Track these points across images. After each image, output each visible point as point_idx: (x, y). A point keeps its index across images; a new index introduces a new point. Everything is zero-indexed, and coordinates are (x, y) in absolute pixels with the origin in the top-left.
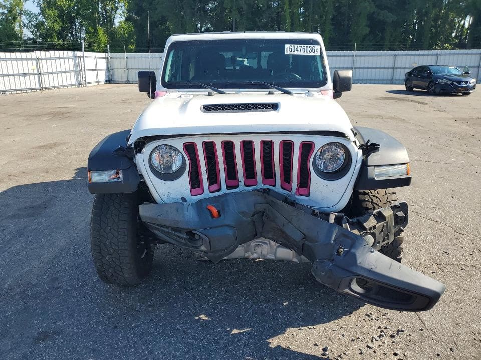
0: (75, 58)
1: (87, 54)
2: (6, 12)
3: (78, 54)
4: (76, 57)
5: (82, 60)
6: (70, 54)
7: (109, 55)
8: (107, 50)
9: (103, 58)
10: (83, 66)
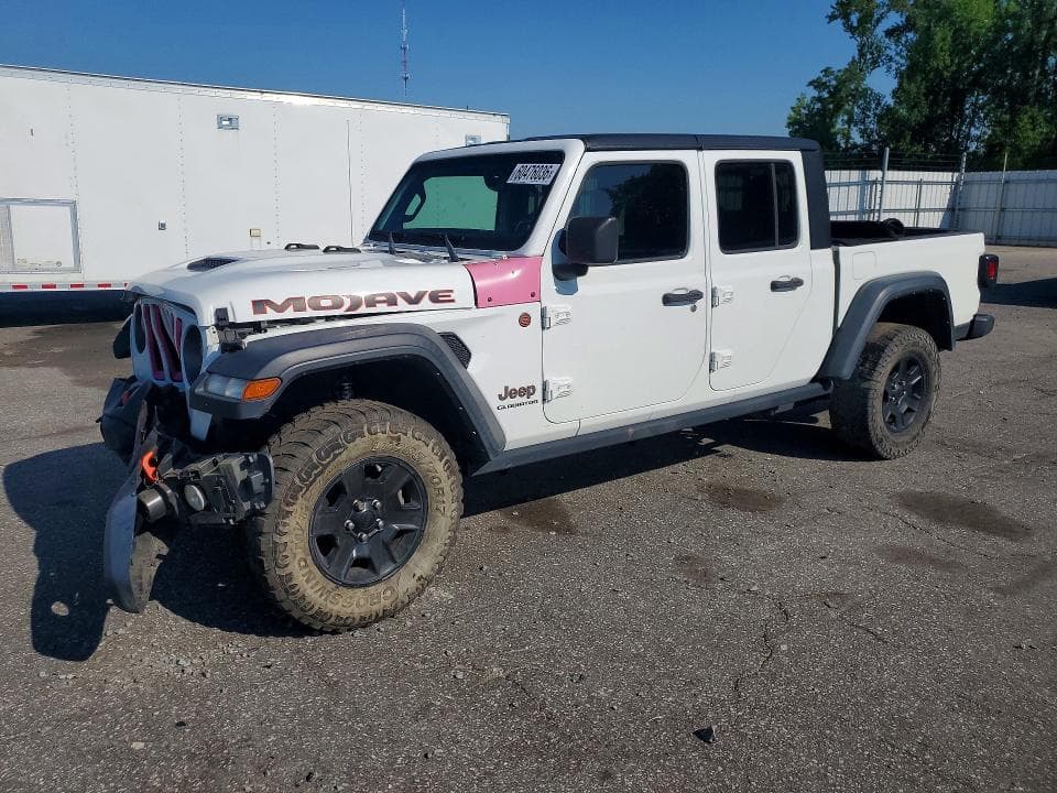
0: (864, 183)
1: (892, 175)
2: (826, 95)
3: (875, 175)
4: (867, 183)
5: (879, 187)
6: (855, 175)
7: (964, 175)
8: (959, 164)
9: (946, 183)
10: (878, 200)
